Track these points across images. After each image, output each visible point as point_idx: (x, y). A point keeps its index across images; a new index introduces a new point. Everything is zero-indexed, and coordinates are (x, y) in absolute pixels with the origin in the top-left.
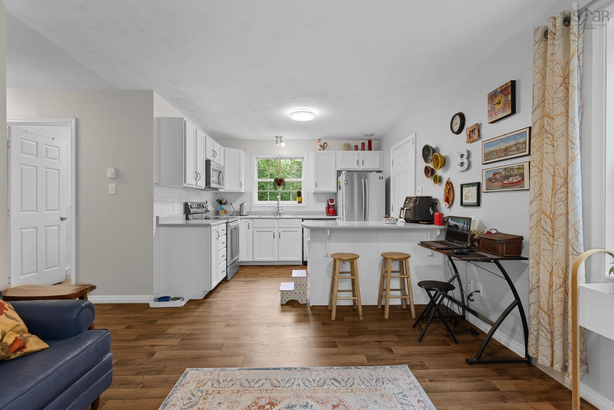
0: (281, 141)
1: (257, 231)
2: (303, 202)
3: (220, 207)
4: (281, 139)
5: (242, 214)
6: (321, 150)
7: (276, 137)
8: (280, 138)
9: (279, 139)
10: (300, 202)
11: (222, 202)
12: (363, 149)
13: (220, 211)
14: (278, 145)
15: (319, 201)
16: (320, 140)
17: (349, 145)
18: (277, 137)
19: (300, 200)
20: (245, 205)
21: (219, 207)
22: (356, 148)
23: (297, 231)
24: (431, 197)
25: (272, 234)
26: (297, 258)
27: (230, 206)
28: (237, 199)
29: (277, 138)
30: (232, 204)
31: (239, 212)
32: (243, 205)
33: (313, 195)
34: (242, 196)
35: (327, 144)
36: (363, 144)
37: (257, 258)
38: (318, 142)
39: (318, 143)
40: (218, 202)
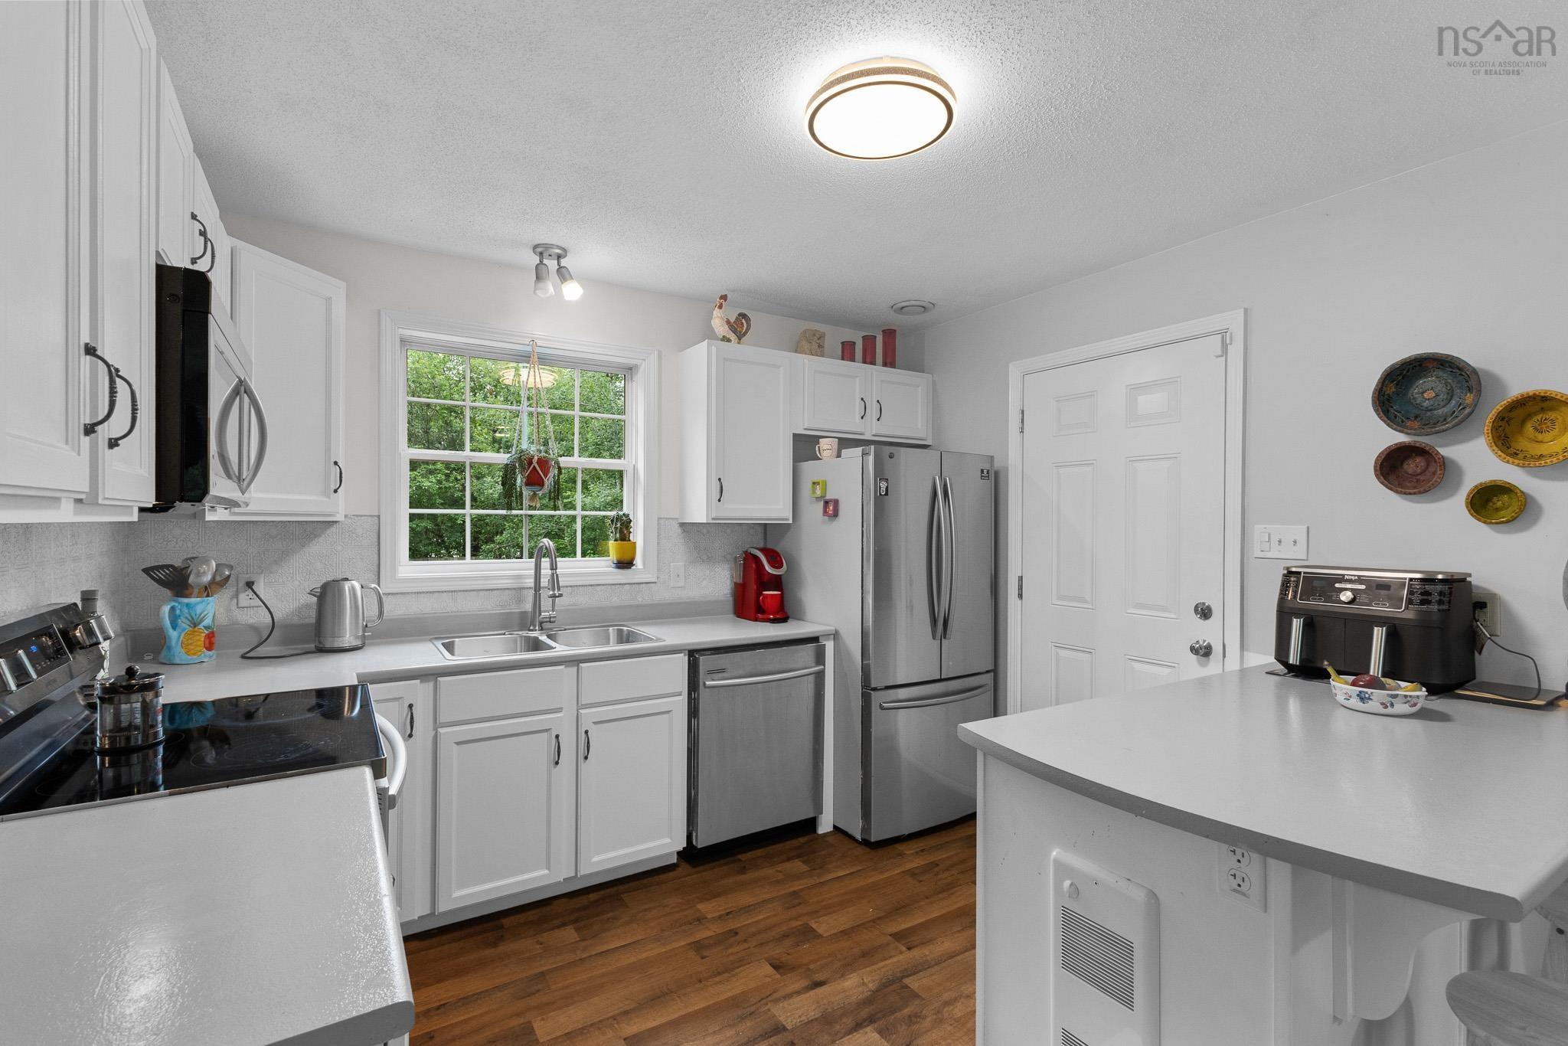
0: (563, 274)
1: (458, 743)
2: (638, 561)
3: (173, 609)
4: (563, 262)
5: (328, 645)
6: (729, 340)
7: (535, 247)
8: (559, 257)
9: (552, 264)
10: (625, 564)
11: (192, 579)
12: (869, 359)
13: (173, 634)
14: (550, 288)
15: (705, 557)
16: (724, 297)
17: (822, 337)
18: (541, 250)
19: (627, 558)
20: (353, 589)
21: (166, 609)
22: (847, 352)
23: (668, 712)
24: (1463, 580)
25: (542, 746)
26: (668, 840)
27: (236, 595)
28: (285, 555)
29: (541, 254)
30: (250, 585)
31: (307, 625)
32: (341, 591)
33: (679, 530)
34: (321, 540)
35: (748, 320)
36: (869, 341)
37: (456, 894)
38: (720, 307)
39: (717, 312)
40: (159, 581)
